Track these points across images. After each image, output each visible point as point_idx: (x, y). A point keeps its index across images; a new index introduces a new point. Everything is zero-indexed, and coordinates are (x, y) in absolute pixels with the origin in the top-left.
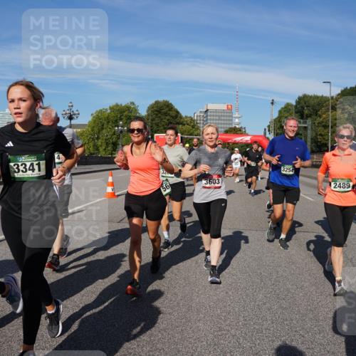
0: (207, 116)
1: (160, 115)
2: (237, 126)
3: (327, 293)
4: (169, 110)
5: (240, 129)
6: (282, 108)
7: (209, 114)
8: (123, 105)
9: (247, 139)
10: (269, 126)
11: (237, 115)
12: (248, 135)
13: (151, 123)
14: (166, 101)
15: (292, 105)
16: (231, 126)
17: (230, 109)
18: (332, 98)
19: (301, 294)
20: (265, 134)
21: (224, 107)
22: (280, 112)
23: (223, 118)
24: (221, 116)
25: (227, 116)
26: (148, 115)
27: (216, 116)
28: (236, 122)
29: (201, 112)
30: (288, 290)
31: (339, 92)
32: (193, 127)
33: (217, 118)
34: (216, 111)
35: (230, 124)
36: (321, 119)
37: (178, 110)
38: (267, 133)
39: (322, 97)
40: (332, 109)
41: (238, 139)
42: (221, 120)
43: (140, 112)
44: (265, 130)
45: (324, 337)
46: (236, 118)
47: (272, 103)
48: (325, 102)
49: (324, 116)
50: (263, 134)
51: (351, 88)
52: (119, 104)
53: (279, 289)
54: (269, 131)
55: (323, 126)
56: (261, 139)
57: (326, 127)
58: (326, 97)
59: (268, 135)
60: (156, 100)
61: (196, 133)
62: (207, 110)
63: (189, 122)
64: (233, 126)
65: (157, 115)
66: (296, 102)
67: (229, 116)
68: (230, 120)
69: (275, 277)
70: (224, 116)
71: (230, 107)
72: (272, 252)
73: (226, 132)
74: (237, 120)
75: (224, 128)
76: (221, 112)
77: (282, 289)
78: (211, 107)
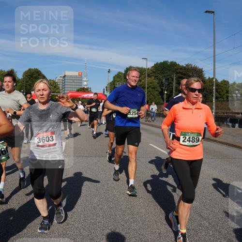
0: (65, 80)
1: (32, 79)
2: (85, 87)
3: (140, 196)
4: (39, 75)
5: (87, 89)
6: (116, 75)
7: (66, 78)
8: (6, 71)
9: (92, 95)
10: (107, 87)
11: (85, 79)
12: (92, 93)
13: (26, 84)
14: (37, 69)
15: (122, 73)
16: (81, 87)
17: (80, 75)
18: (148, 69)
19: (123, 198)
20: (104, 92)
21: (76, 74)
22: (114, 77)
23: (76, 81)
24: (75, 80)
25: (78, 80)
26: (24, 78)
27: (71, 80)
28: (85, 84)
29: (61, 77)
30: (114, 196)
31: (153, 65)
32: (55, 87)
33: (72, 81)
34: (71, 76)
35: (80, 85)
36: (141, 83)
37: (45, 75)
38: (106, 92)
39: (142, 68)
40: (148, 76)
41: (86, 95)
42: (75, 82)
43: (18, 76)
44: (104, 89)
45: (137, 225)
46: (85, 81)
47: (109, 72)
48: (144, 71)
49: (143, 81)
50: (102, 92)
51: (160, 63)
52: (3, 70)
53: (108, 195)
54: (107, 90)
55: (142, 87)
56: (101, 95)
57: (144, 88)
58: (144, 68)
59: (106, 93)
60: (30, 68)
61: (57, 91)
62: (65, 76)
63: (52, 84)
64: (83, 87)
65: (30, 78)
66: (125, 71)
67: (80, 80)
68: (80, 83)
69: (106, 187)
70: (76, 80)
71: (80, 73)
72: (105, 171)
73: (78, 91)
74: (85, 83)
75: (76, 88)
76: (75, 77)
77: (110, 195)
78: (68, 73)
